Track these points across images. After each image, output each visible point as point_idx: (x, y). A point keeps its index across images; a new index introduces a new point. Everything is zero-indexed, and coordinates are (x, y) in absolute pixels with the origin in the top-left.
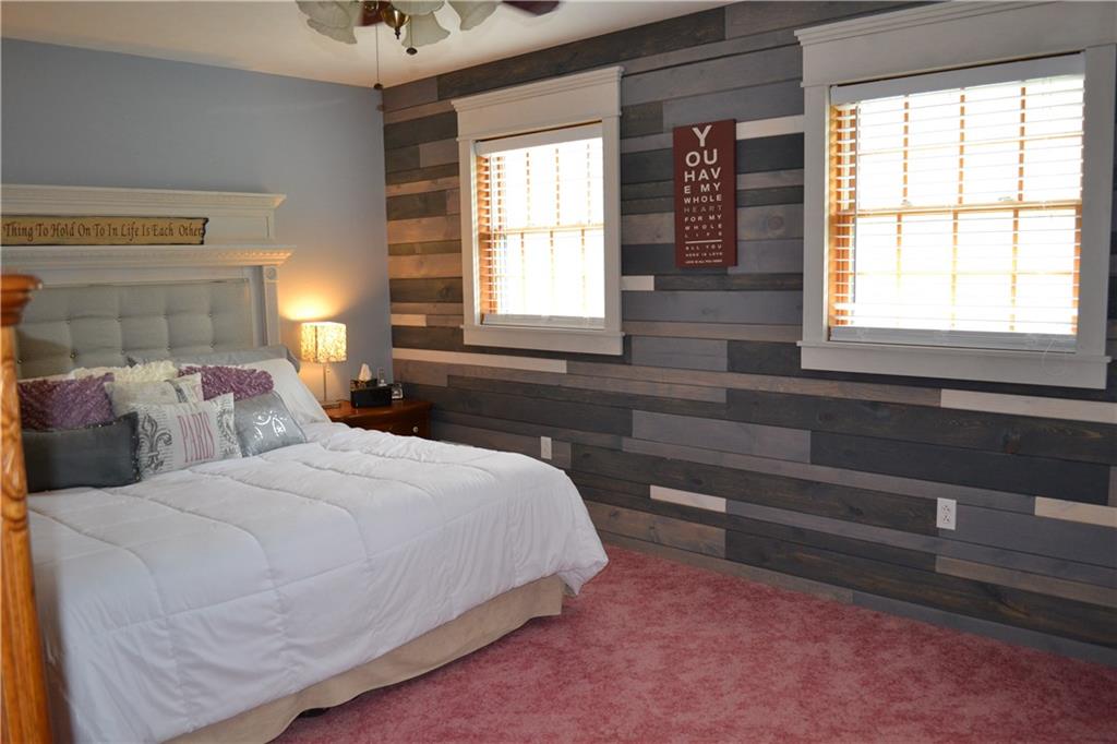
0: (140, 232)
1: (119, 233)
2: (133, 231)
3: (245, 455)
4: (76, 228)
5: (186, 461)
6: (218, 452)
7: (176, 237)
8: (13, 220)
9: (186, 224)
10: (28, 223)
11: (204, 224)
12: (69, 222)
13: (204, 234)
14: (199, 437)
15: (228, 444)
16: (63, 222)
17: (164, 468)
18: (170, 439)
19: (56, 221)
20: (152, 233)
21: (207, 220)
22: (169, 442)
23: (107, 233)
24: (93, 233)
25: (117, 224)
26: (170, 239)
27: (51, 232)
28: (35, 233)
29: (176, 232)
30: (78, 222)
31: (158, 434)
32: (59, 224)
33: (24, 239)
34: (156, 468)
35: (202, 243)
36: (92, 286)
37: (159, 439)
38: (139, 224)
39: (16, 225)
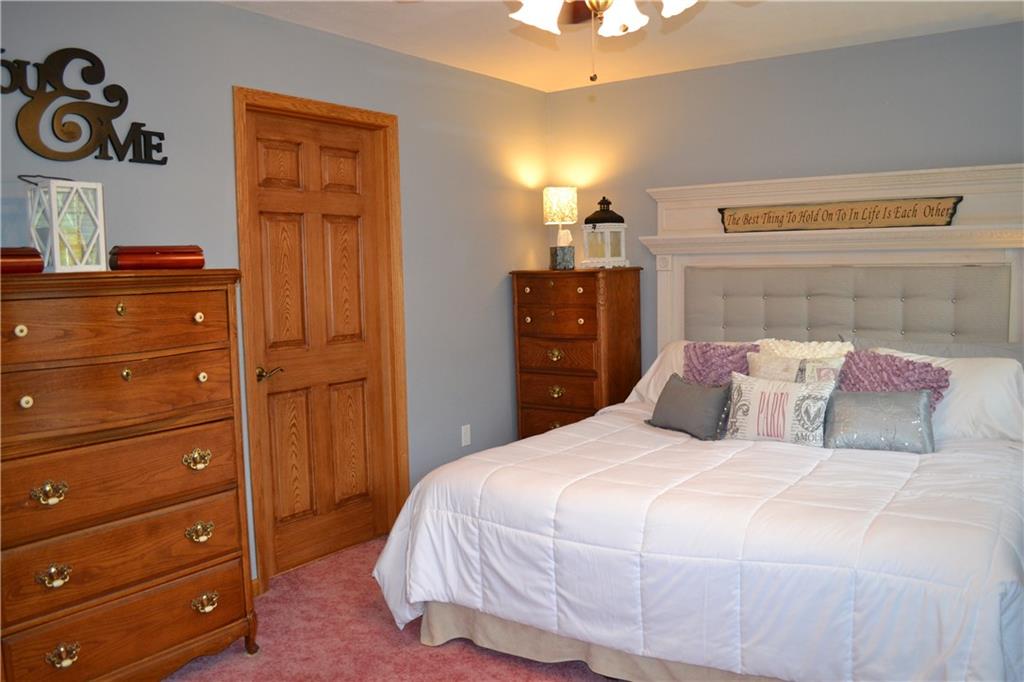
0: (881, 215)
1: (860, 216)
2: (875, 214)
3: (825, 445)
4: (820, 214)
5: (759, 434)
6: (789, 433)
7: (920, 218)
8: (771, 209)
9: (934, 204)
10: (780, 212)
11: (956, 204)
12: (816, 209)
13: (952, 215)
14: (773, 415)
15: (801, 428)
16: (810, 209)
17: (738, 435)
18: (748, 410)
19: (804, 209)
20: (893, 215)
21: (960, 199)
22: (746, 413)
23: (848, 217)
24: (835, 217)
25: (859, 209)
26: (913, 220)
27: (798, 219)
28: (785, 220)
29: (920, 213)
30: (823, 208)
31: (741, 403)
32: (806, 211)
33: (775, 226)
34: (733, 434)
35: (949, 224)
36: (834, 267)
37: (739, 408)
38: (882, 207)
39: (771, 214)
